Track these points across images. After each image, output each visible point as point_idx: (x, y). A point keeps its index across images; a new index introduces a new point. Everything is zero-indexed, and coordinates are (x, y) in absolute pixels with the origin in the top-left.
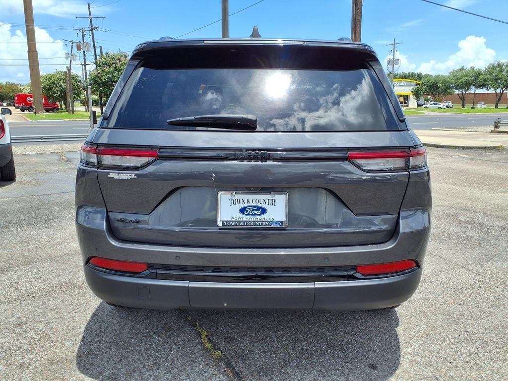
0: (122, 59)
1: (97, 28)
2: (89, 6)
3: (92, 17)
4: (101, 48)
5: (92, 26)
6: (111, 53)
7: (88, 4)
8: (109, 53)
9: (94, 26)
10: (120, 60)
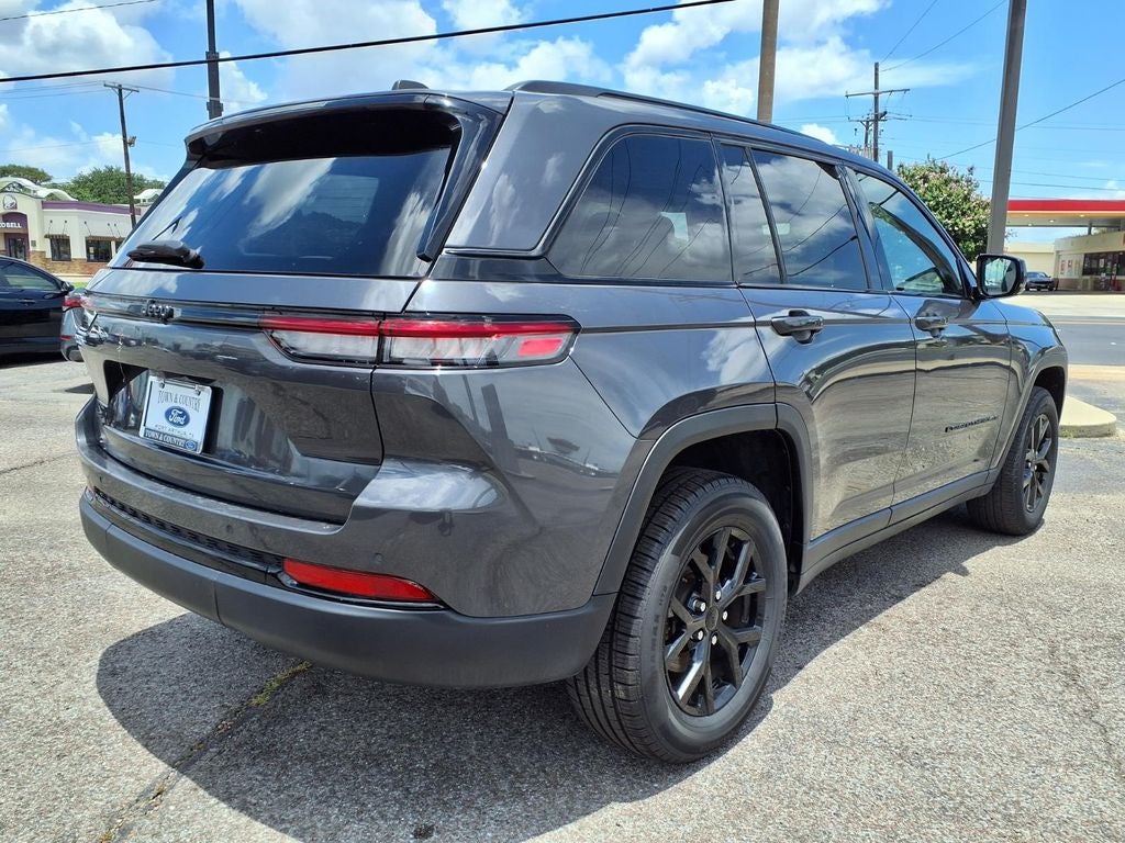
0: (931, 176)
1: (886, 113)
2: (876, 69)
3: (880, 90)
4: (890, 155)
5: (876, 110)
6: (909, 164)
7: (877, 65)
8: (906, 165)
9: (881, 111)
10: (925, 179)
